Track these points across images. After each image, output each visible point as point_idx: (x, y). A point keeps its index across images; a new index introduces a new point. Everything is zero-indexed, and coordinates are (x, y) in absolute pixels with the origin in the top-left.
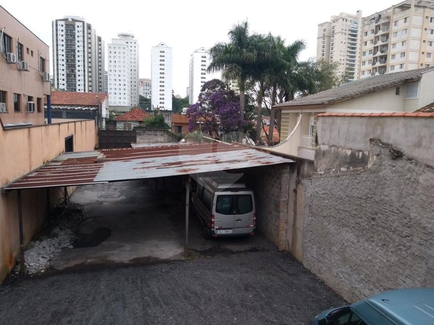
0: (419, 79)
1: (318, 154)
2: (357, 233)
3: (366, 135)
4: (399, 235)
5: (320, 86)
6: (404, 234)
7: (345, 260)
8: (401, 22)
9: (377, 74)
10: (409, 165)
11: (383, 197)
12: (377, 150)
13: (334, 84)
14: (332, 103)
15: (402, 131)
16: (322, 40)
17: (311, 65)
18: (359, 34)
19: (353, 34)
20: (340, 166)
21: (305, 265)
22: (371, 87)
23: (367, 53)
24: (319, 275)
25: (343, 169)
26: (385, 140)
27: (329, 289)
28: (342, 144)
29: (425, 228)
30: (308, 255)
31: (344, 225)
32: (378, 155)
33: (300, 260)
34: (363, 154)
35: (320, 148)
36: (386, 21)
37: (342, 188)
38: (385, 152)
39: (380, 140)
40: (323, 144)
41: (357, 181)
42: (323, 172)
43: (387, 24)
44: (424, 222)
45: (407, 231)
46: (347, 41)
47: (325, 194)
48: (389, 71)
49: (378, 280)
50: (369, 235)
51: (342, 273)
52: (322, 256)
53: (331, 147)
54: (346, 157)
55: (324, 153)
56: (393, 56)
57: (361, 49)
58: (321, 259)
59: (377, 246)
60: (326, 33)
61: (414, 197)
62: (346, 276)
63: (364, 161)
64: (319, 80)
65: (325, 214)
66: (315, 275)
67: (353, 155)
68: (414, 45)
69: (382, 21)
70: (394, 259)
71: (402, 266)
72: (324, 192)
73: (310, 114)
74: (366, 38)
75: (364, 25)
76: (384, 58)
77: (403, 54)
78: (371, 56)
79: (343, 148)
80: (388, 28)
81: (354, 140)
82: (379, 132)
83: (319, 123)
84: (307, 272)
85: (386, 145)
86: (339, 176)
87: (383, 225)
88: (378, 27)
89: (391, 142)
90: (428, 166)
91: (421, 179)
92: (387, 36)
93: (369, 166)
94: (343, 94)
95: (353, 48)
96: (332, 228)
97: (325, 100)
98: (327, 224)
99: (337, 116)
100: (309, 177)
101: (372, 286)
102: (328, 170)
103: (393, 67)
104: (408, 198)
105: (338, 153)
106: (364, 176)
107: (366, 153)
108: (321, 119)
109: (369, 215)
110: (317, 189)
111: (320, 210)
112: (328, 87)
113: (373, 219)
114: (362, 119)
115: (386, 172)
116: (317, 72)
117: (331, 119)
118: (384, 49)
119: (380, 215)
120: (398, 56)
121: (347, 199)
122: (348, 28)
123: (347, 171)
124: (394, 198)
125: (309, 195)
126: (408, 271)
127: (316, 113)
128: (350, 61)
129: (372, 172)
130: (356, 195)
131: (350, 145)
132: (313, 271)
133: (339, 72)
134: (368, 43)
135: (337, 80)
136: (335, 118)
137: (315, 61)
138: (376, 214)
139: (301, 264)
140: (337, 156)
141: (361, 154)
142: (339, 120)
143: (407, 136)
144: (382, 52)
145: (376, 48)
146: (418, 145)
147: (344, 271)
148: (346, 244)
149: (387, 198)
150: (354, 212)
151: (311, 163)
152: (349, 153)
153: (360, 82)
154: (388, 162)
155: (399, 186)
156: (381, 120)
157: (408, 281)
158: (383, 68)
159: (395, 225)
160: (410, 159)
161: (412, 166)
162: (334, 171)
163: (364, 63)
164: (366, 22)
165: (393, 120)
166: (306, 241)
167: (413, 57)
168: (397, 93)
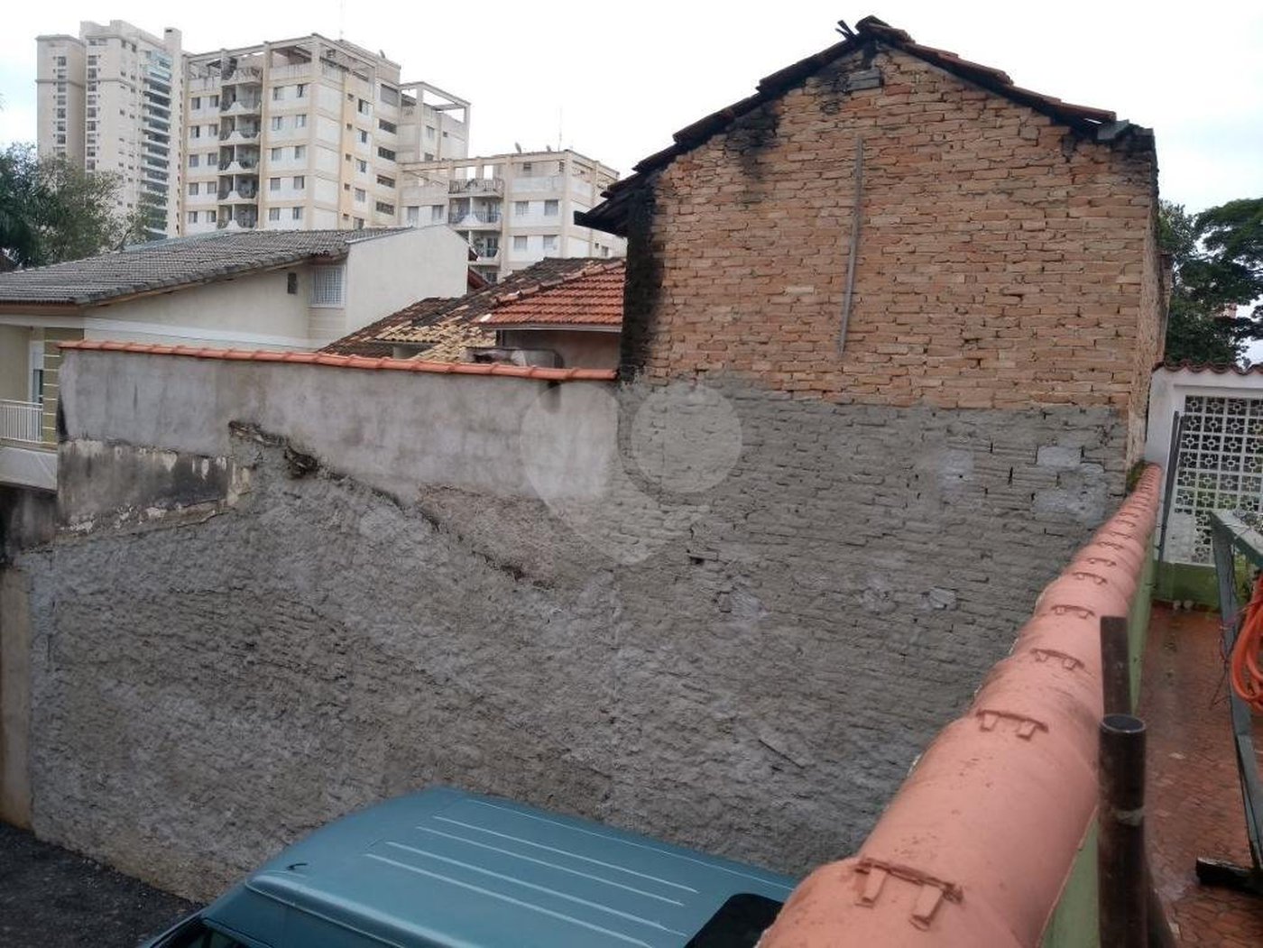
0: (342, 258)
1: (69, 468)
2: (205, 693)
3: (219, 412)
4: (320, 678)
5: (58, 242)
6: (332, 673)
7: (174, 783)
8: (290, 92)
9: (233, 226)
10: (335, 492)
11: (273, 583)
12: (250, 453)
13: (106, 242)
14: (103, 304)
15: (313, 402)
16: (54, 90)
17: (19, 170)
18: (175, 97)
19: (158, 98)
20: (145, 502)
21: (43, 831)
22: (221, 264)
23: (203, 159)
24: (92, 851)
25: (154, 512)
26: (270, 428)
27: (131, 884)
28: (147, 437)
29: (378, 649)
30: (53, 796)
31: (165, 679)
32: (254, 468)
33: (20, 821)
34: (213, 468)
35: (74, 450)
36: (252, 79)
37: (156, 567)
38: (274, 458)
39: (257, 427)
40: (86, 437)
41: (198, 544)
42: (88, 526)
43: (255, 90)
44: (376, 634)
45: (338, 664)
46: (138, 111)
47: (102, 592)
48: (266, 224)
49: (274, 812)
50: (241, 694)
51: (168, 821)
52: (102, 786)
53: (111, 445)
54: (161, 474)
55: (90, 465)
56: (275, 181)
57: (183, 143)
58: (99, 796)
59: (265, 718)
60: (69, 73)
61: (351, 574)
62: (180, 828)
63: (216, 484)
64: (52, 222)
65: (104, 657)
66: (79, 855)
67: (182, 470)
68: (326, 161)
69: (238, 79)
70: (309, 744)
71: (331, 758)
72: (95, 587)
73: (28, 332)
74: (195, 116)
75: (189, 76)
76: (250, 183)
77: (300, 180)
78: (214, 172)
79: (151, 449)
80: (257, 101)
81: (185, 424)
82: (254, 404)
83: (68, 372)
84: (51, 852)
85: (275, 441)
86: (141, 535)
87: (277, 658)
88: (229, 92)
89: (285, 430)
90: (380, 493)
91: (365, 525)
92: (254, 122)
93: (232, 498)
94: (138, 278)
95: (158, 137)
96: (128, 695)
97: (81, 291)
98: (111, 684)
99: (127, 352)
100: (41, 543)
101: (256, 835)
102: (105, 519)
103: (275, 212)
104: (338, 579)
105: (135, 463)
106: (219, 527)
107: (222, 463)
108: (72, 358)
109: (239, 636)
110: (73, 582)
111: (85, 645)
112: (86, 250)
113: (251, 647)
114: (205, 365)
115: (278, 513)
116: (42, 194)
117: (107, 360)
118: (250, 157)
119: (267, 633)
120: (286, 183)
121: (173, 599)
122: (139, 73)
123: (167, 518)
124: (301, 581)
125: (45, 602)
126: (345, 768)
127: (49, 332)
128: (152, 174)
129: (239, 515)
130: (197, 585)
131: (171, 440)
132: (73, 842)
133: (121, 206)
134: (204, 131)
135: (113, 228)
136: (121, 357)
137: (33, 157)
138: (258, 630)
139: (26, 833)
140: (132, 473)
141: (205, 466)
142: (132, 365)
143: (326, 416)
144: (245, 165)
145: (227, 151)
146: (354, 439)
147: (174, 813)
148: (175, 733)
149: (283, 585)
150: (194, 635)
151: (46, 498)
152: (170, 462)
153: (189, 245)
154: (280, 485)
155: (314, 547)
156: (259, 371)
157: (347, 792)
158: (249, 213)
159: (307, 654)
160: (336, 477)
161: (342, 493)
162: (126, 520)
163: (194, 187)
164: (195, 69)
165: (290, 370)
166: (42, 753)
167: (324, 192)
168: (292, 289)
